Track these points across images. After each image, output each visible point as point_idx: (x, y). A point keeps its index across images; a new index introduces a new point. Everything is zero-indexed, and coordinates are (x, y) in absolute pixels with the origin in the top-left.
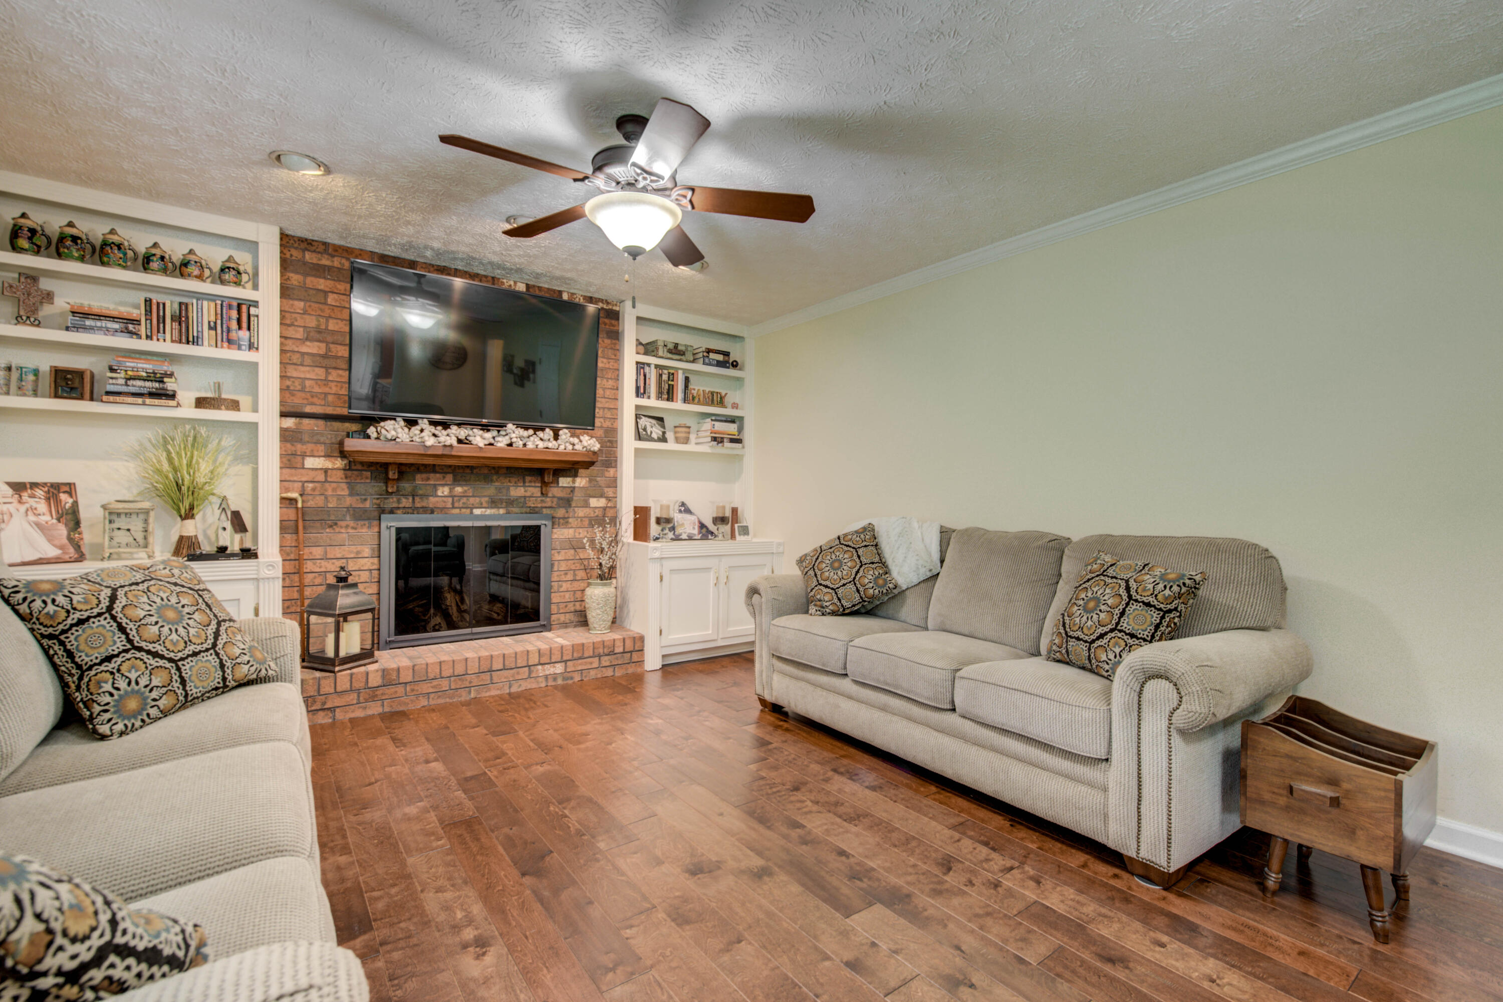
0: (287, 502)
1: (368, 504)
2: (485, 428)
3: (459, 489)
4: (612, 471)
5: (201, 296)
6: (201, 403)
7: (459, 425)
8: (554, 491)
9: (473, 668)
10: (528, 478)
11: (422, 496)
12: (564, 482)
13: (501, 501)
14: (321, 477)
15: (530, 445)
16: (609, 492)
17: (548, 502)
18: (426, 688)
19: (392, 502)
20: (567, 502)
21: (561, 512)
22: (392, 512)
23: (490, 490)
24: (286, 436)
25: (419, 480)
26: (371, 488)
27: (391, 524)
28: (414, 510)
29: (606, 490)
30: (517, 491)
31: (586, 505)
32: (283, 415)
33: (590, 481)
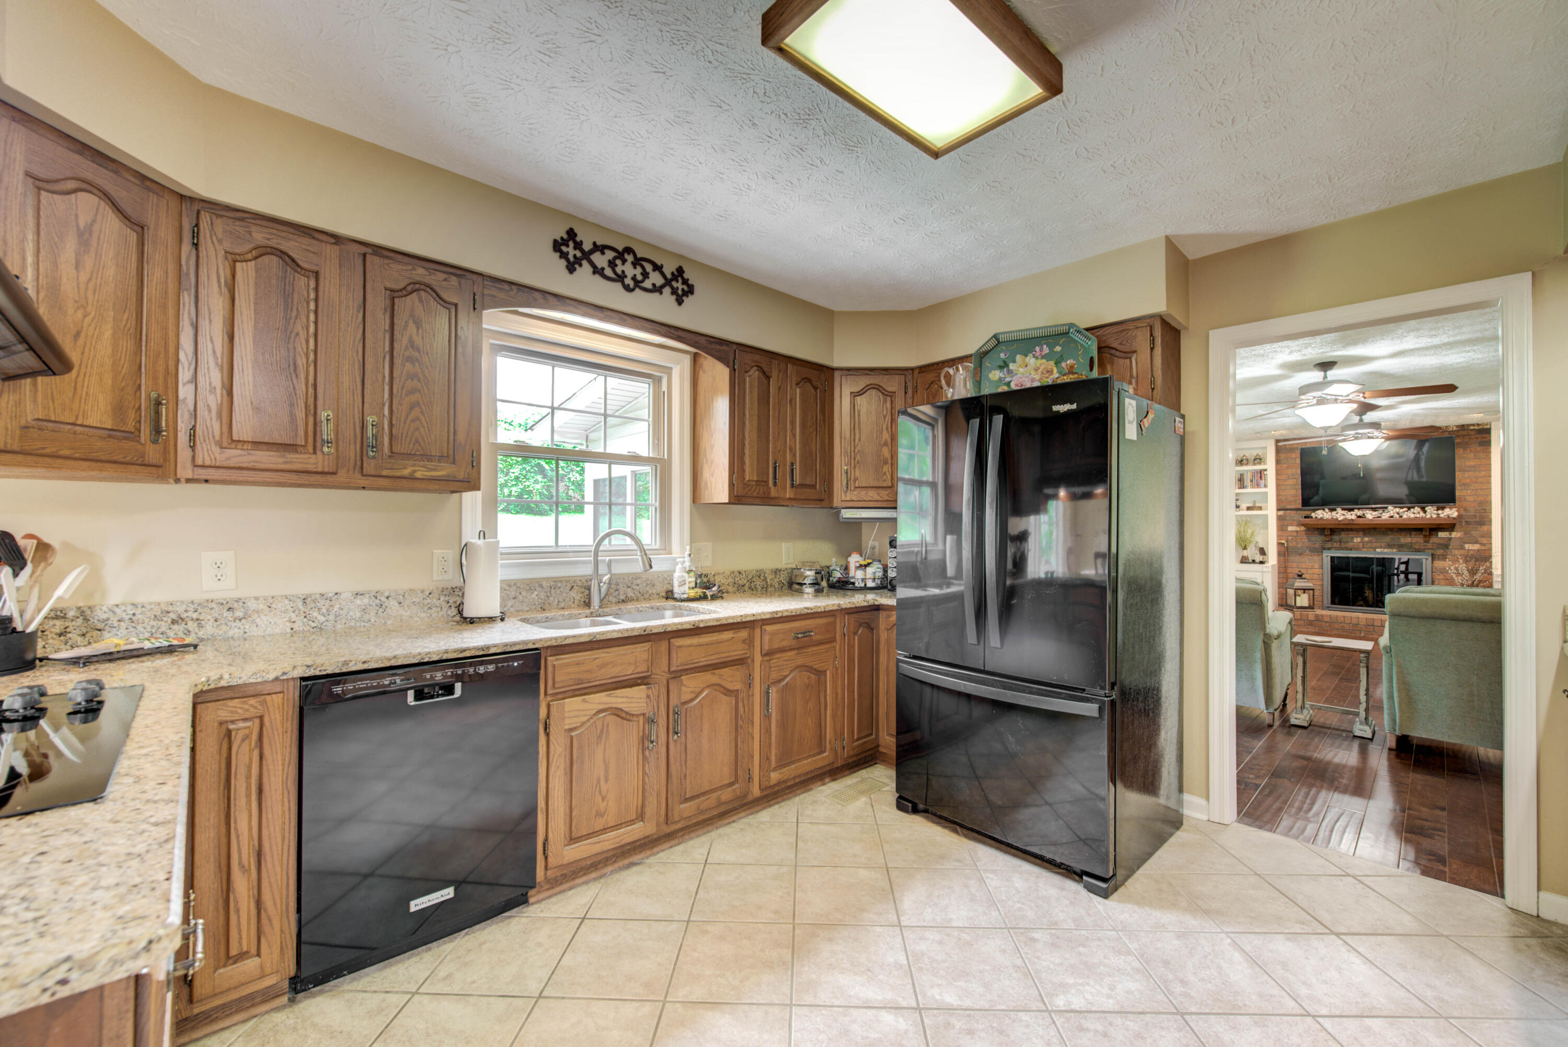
0: (1279, 544)
1: (1317, 546)
2: (1374, 509)
3: (1366, 539)
4: (1485, 528)
5: (1247, 471)
6: (1249, 509)
7: (1359, 509)
8: (1433, 540)
9: (1364, 622)
10: (1413, 533)
11: (1345, 542)
12: (1442, 535)
13: (1394, 545)
14: (1295, 534)
15: (1405, 516)
16: (1484, 541)
17: (1429, 545)
18: (1336, 626)
19: (1329, 545)
20: (1445, 545)
21: (1440, 552)
22: (1329, 549)
23: (1388, 539)
24: (1279, 518)
25: (1343, 536)
26: (1318, 540)
27: (1327, 556)
28: (1340, 549)
29: (1480, 539)
30: (1406, 539)
31: (1462, 548)
32: (1278, 510)
33: (1465, 534)
